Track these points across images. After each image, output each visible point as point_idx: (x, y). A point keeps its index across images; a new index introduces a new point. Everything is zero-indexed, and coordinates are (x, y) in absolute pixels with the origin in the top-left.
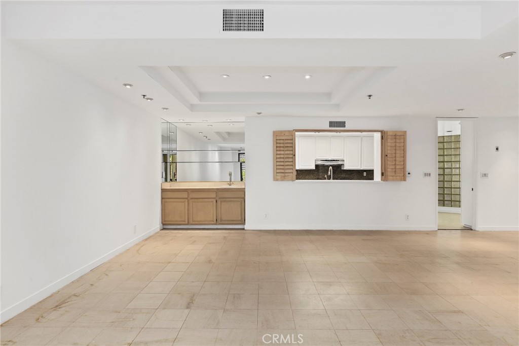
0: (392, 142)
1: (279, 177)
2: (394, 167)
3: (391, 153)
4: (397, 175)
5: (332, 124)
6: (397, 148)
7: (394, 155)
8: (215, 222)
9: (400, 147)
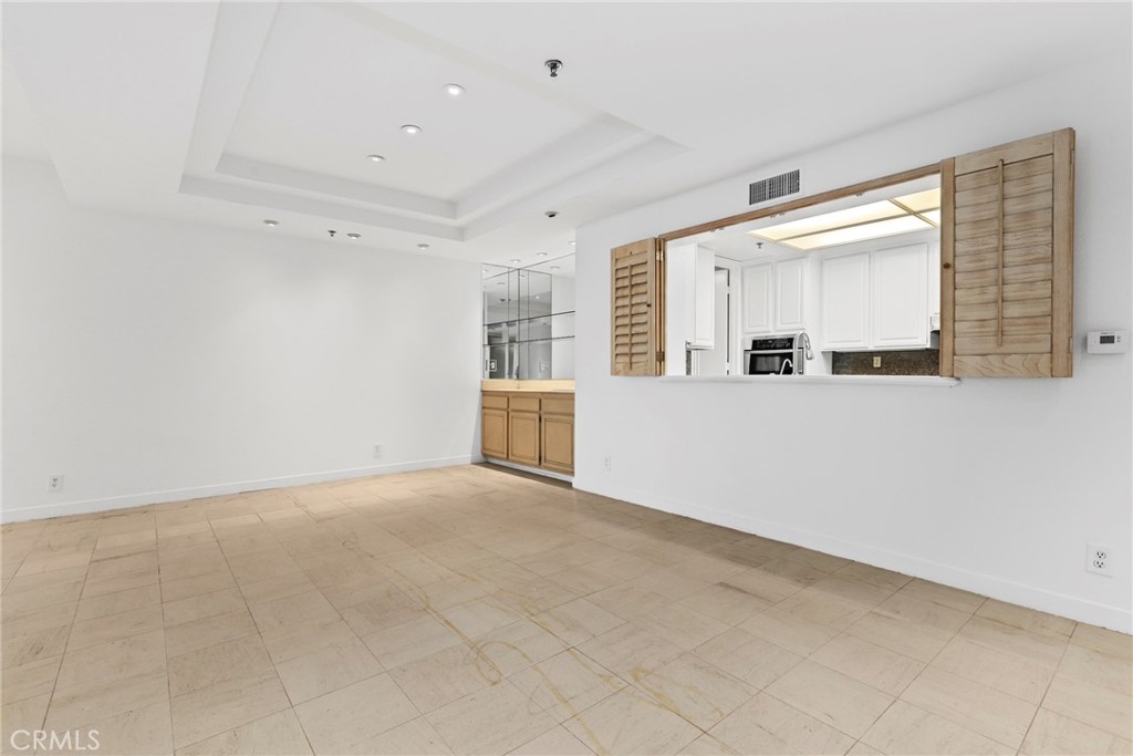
0: (984, 199)
1: (620, 367)
2: (990, 313)
3: (979, 253)
4: (1006, 348)
5: (757, 192)
6: (1010, 222)
7: (991, 260)
8: (537, 462)
9: (1027, 214)
